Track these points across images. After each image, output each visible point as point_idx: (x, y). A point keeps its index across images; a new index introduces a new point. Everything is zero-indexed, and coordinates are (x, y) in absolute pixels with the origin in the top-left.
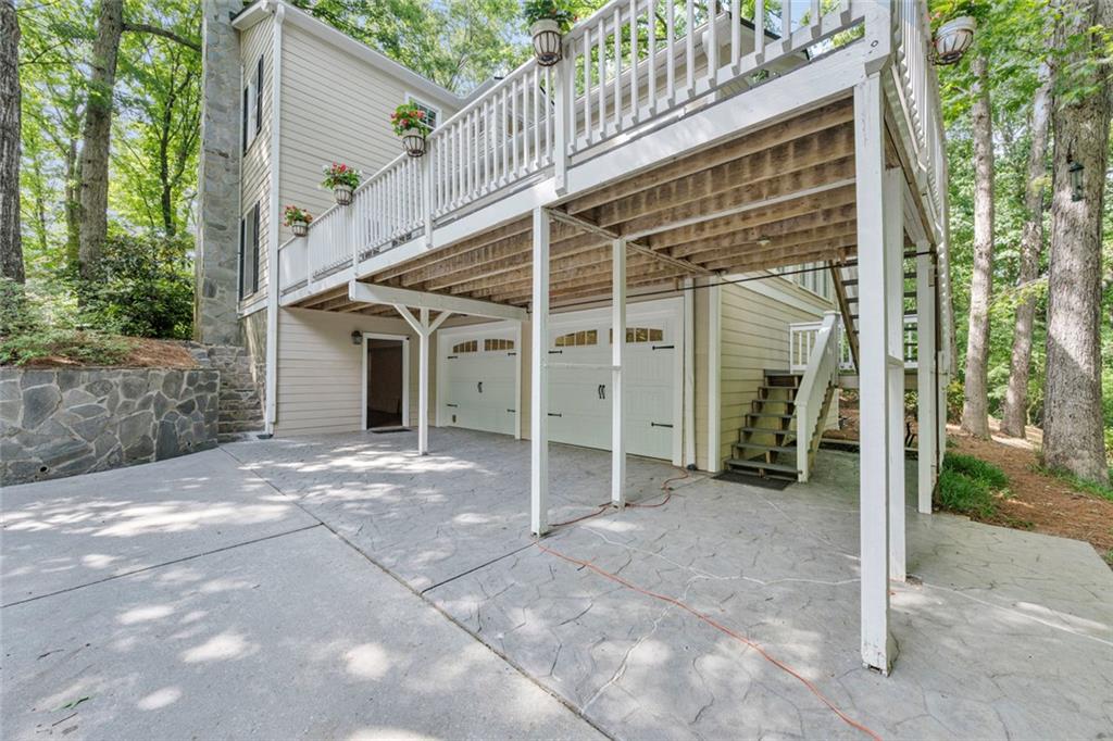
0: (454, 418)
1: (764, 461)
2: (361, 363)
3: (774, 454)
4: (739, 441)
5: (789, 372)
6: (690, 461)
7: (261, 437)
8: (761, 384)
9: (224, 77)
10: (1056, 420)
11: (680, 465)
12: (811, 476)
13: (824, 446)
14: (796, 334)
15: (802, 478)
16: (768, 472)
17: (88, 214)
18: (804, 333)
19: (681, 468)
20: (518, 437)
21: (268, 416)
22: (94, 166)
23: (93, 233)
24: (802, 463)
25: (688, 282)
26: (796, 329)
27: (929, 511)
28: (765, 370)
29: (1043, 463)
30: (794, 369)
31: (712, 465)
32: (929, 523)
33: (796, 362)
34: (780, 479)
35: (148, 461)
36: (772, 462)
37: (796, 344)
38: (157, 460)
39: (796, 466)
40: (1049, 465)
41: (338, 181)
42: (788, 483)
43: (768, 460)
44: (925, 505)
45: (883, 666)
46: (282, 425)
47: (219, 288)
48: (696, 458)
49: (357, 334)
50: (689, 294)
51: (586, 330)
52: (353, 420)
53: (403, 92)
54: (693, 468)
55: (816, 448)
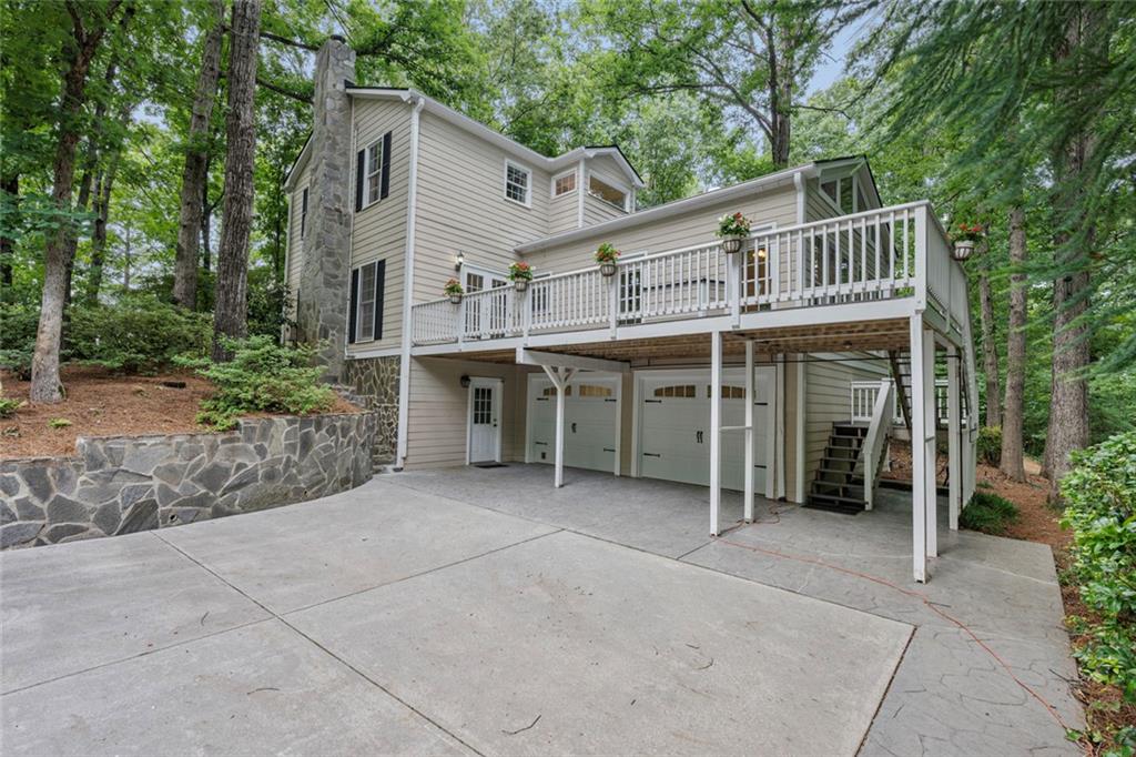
0: (544, 456)
1: (838, 495)
2: (466, 403)
3: (845, 490)
4: (816, 479)
5: (850, 423)
6: (781, 494)
7: (396, 470)
8: (830, 434)
9: (338, 138)
10: (1057, 467)
11: (771, 497)
12: (874, 506)
13: (884, 485)
14: (856, 390)
15: (868, 507)
16: (841, 502)
17: (185, 253)
18: (863, 390)
19: (774, 500)
20: (617, 473)
21: (402, 450)
22: (192, 208)
23: (189, 271)
24: (868, 497)
25: (780, 356)
26: (856, 386)
27: (956, 528)
28: (834, 423)
29: (1048, 501)
30: (857, 419)
31: (799, 499)
32: (956, 535)
33: (856, 414)
34: (852, 507)
35: (347, 489)
36: (845, 496)
37: (856, 398)
38: (353, 487)
39: (863, 499)
40: (1053, 502)
41: (517, 275)
42: (857, 511)
43: (841, 493)
44: (954, 524)
45: (923, 579)
46: (410, 460)
47: (331, 332)
48: (786, 492)
49: (465, 379)
50: (781, 366)
51: (685, 385)
52: (460, 456)
53: (503, 158)
54: (783, 500)
55: (878, 484)
